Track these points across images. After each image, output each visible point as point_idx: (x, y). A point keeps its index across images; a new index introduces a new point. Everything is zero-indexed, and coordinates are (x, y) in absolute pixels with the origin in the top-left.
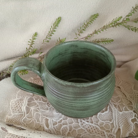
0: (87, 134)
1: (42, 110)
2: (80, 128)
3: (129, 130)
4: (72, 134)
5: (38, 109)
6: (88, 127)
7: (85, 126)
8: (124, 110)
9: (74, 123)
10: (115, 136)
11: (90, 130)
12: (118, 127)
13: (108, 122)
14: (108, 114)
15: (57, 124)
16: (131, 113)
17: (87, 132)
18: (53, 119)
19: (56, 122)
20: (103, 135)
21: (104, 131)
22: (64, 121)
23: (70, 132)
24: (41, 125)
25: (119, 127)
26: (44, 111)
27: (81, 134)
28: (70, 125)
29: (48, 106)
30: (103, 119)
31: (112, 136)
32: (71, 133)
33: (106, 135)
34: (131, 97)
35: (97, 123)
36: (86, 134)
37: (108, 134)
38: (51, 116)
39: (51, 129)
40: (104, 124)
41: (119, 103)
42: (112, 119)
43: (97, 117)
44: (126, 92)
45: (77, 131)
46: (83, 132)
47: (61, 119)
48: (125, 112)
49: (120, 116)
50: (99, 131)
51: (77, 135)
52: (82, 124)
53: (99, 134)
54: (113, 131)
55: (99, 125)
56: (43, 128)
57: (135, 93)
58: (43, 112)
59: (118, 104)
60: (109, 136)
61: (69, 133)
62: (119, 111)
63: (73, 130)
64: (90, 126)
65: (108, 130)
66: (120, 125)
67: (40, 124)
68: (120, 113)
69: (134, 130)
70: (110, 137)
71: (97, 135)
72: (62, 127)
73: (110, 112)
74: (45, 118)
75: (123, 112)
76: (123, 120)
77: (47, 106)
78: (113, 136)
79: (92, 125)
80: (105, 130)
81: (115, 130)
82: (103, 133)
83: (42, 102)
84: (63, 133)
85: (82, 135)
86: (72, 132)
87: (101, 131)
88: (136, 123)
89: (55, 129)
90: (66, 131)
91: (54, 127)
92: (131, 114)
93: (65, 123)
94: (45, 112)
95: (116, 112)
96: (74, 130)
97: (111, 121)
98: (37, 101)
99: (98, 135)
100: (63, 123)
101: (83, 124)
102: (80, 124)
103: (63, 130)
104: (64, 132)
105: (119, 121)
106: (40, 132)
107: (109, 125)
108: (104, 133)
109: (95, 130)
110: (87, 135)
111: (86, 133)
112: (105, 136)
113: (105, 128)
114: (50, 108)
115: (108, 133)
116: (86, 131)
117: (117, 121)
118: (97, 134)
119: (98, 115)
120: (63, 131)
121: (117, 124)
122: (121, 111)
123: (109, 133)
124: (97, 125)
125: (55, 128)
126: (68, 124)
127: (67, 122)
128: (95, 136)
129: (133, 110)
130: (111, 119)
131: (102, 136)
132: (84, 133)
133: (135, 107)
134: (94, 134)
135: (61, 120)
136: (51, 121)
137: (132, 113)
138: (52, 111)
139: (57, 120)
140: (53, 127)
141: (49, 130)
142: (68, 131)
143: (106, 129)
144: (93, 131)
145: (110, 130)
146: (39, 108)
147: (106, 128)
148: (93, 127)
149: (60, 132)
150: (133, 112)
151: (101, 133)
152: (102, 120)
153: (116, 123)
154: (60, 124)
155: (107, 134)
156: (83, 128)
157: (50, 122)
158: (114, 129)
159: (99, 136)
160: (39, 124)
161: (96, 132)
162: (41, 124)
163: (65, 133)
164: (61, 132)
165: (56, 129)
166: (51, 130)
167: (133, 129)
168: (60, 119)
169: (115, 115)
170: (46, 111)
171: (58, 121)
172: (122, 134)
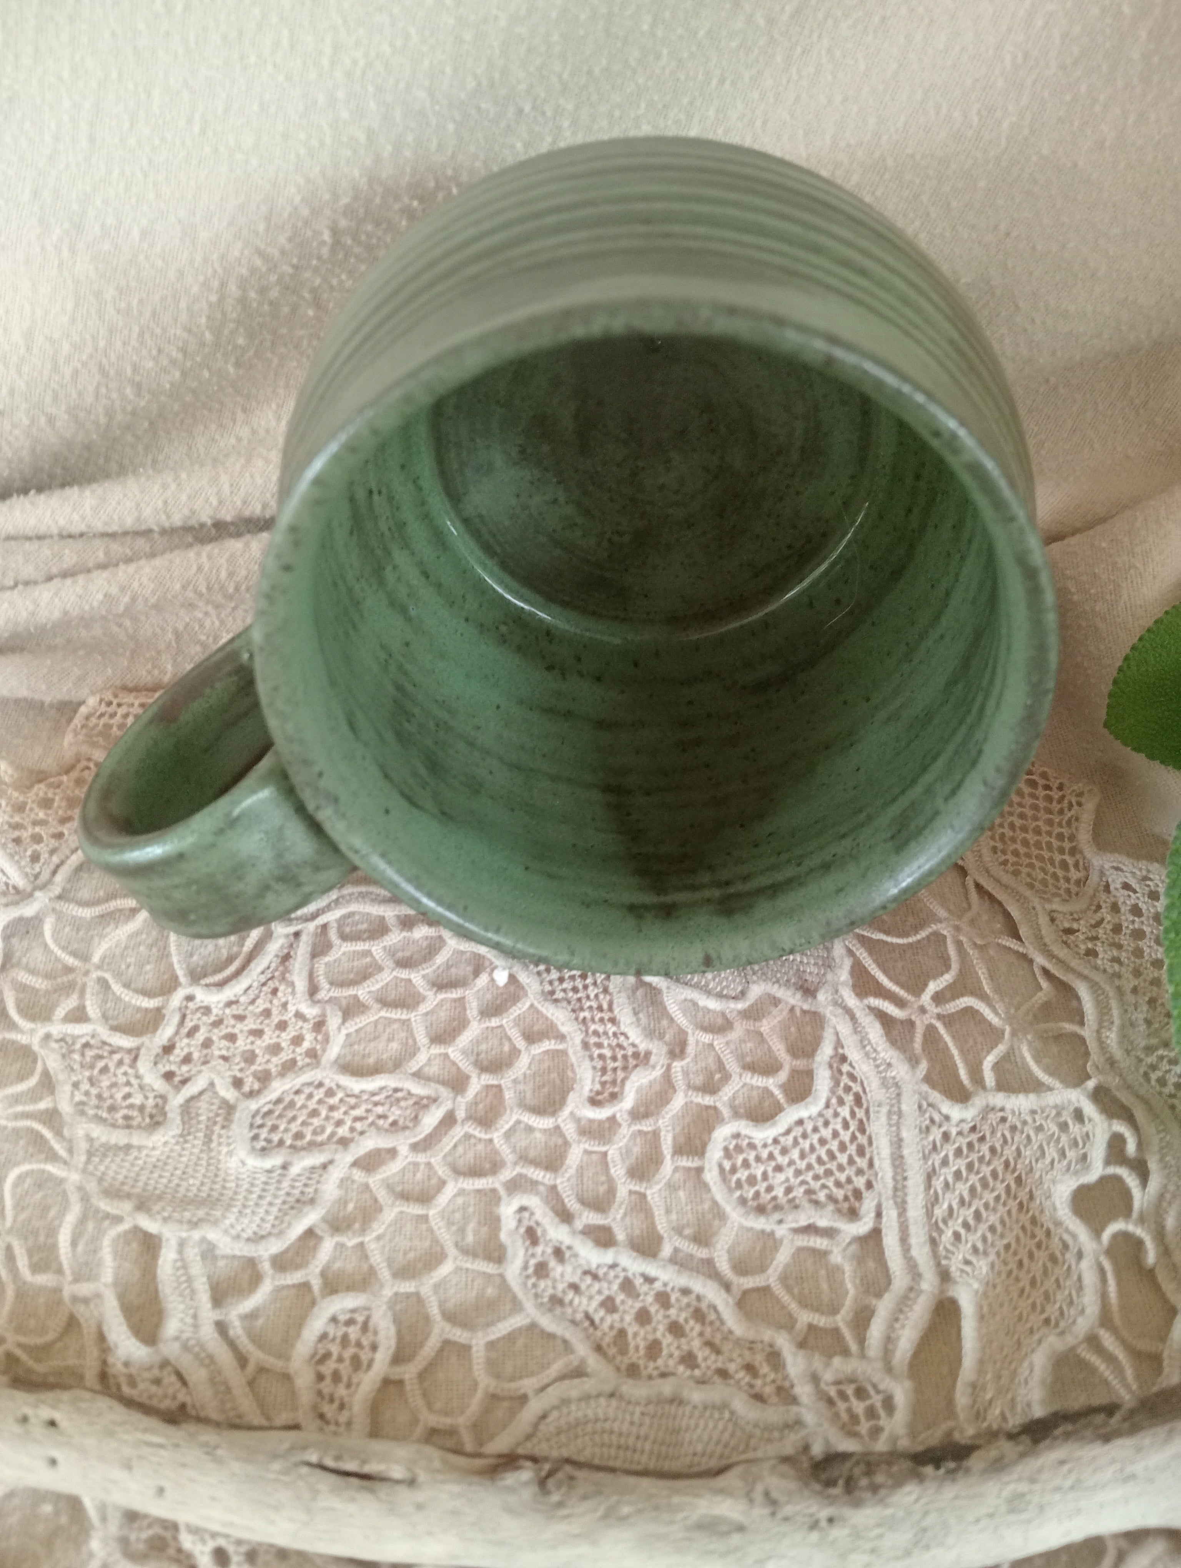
0: (588, 1385)
1: (98, 1132)
2: (516, 1322)
3: (1052, 1311)
4: (425, 1395)
5: (52, 1118)
6: (609, 1305)
7: (575, 1287)
8: (989, 1078)
9: (446, 1269)
10: (901, 1393)
11: (622, 1333)
12: (929, 1283)
13: (823, 1223)
14: (826, 1133)
15: (256, 1279)
16: (1067, 1117)
17: (593, 1362)
18: (213, 1235)
19: (251, 1263)
20: (768, 1390)
21: (784, 1343)
22: (340, 1246)
23: (397, 1372)
24: (81, 1311)
25: (945, 1276)
26: (118, 1137)
27: (528, 1385)
28: (407, 1287)
29: (169, 1076)
30: (766, 1197)
31: (861, 1393)
32: (411, 1387)
33: (804, 1391)
34: (1069, 931)
35: (702, 1253)
36: (574, 1388)
37: (828, 1376)
38: (196, 1202)
39: (186, 1347)
40: (783, 1256)
41: (938, 998)
42: (869, 1185)
43: (699, 1170)
44: (1016, 873)
45: (479, 1353)
46: (545, 1366)
47: (311, 1218)
48: (999, 1099)
49: (949, 1150)
50: (726, 1347)
51: (475, 1405)
52: (541, 1270)
53: (723, 1374)
54: (876, 1331)
55: (724, 1266)
56: (101, 1338)
57: (1107, 888)
58: (109, 1149)
59: (928, 1019)
60: (830, 1402)
61: (387, 1382)
62: (935, 1096)
63: (432, 1344)
64: (627, 1286)
65: (822, 1321)
66: (955, 1265)
67: (66, 1293)
68: (956, 1112)
69: (1105, 1319)
70: (841, 1406)
71: (697, 1396)
72: (317, 1324)
73: (845, 1112)
74: (126, 1226)
75: (978, 1102)
76: (989, 1197)
77: (159, 1085)
78: (877, 1400)
79: (649, 1280)
80: (788, 1324)
81: (894, 1319)
82: (765, 1369)
83: (104, 1033)
84: (326, 1386)
85: (534, 1407)
86: (422, 1376)
87: (751, 1345)
88: (1125, 1237)
89: (232, 1344)
90: (356, 1362)
91: (221, 1327)
92: (1064, 1127)
93: (349, 1265)
94: (128, 1147)
95: (908, 1106)
96: (447, 1343)
97: (853, 1214)
98: (42, 1030)
99: (717, 1392)
100: (323, 1274)
101: (553, 1263)
102: (513, 1270)
103: (327, 1356)
104: (336, 1377)
105: (940, 1212)
106: (46, 1413)
107: (837, 1258)
108: (775, 1358)
109: (676, 1329)
110: (586, 1398)
111: (579, 1372)
112: (786, 1395)
113: (793, 1306)
114: (187, 1107)
115: (818, 1363)
116: (582, 1350)
117: (915, 1211)
118: (701, 1382)
119: (715, 1154)
120: (328, 1368)
121: (920, 1252)
122: (961, 1096)
123: (837, 1361)
124: (708, 1269)
125: (237, 1330)
126: (385, 1273)
127: (377, 1258)
128: (677, 1400)
129: (1091, 1084)
130: (860, 1182)
131: (759, 1398)
132: (562, 1377)
133: (1112, 1037)
134: (667, 1388)
135: (310, 1233)
136: (192, 1253)
137: (1079, 1115)
138: (208, 1139)
139: (258, 1238)
140: (208, 1332)
141: (165, 1364)
142: (382, 1357)
143: (805, 1318)
144: (654, 1349)
145: (841, 1320)
146: (65, 1107)
147: (804, 1303)
148: (663, 1299)
149: (287, 1377)
150: (1089, 1109)
151: (750, 1368)
152: (761, 1210)
153: (904, 1239)
154: (295, 1278)
155: (815, 1379)
156: (547, 1323)
157: (183, 1265)
158: (884, 1307)
159: (724, 1406)
160: (58, 1290)
161: (689, 1360)
162: (75, 1299)
163: (341, 1391)
164: (304, 1380)
165: (245, 1343)
166: (186, 1363)
167: (1090, 1301)
168: (298, 1229)
169: (898, 1143)
170: (136, 1139)
171: (275, 1247)
172: (981, 1362)
